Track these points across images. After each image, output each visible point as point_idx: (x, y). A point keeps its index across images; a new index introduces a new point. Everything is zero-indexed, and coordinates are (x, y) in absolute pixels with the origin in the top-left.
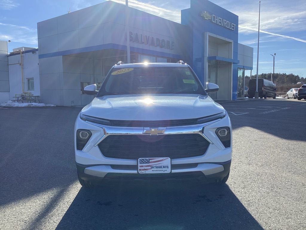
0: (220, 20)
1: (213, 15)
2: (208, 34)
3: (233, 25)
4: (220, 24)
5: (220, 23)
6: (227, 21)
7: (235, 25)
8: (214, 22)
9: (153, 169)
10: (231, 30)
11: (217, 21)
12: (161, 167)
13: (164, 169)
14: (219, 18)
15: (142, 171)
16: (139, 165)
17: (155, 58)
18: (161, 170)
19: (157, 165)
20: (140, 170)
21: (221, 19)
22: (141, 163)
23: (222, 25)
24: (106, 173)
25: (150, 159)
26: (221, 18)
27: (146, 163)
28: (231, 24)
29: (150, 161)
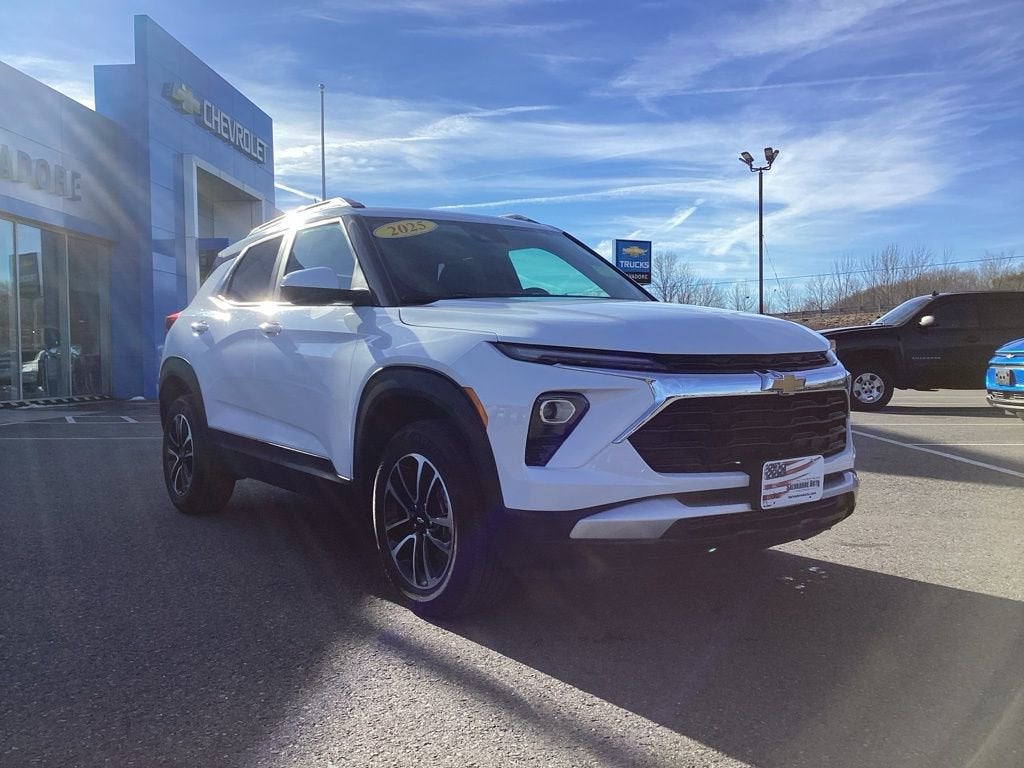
0: (225, 120)
1: (206, 103)
2: (197, 162)
3: (261, 145)
4: (226, 136)
5: (226, 130)
6: (246, 131)
7: (265, 145)
8: (209, 125)
9: (792, 493)
10: (256, 159)
11: (216, 122)
12: (805, 485)
13: (811, 490)
14: (223, 115)
15: (770, 502)
16: (765, 482)
18: (805, 492)
19: (801, 481)
20: (765, 498)
21: (228, 118)
22: (768, 478)
23: (232, 140)
25: (787, 464)
26: (229, 115)
27: (780, 475)
28: (255, 139)
29: (788, 468)
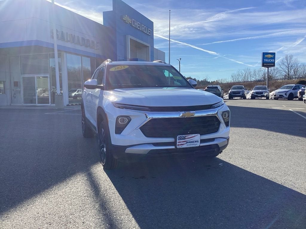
0: (139, 24)
1: (133, 20)
2: (129, 37)
3: (149, 30)
4: (139, 29)
5: (139, 27)
6: (145, 27)
7: (151, 30)
8: (134, 26)
9: (188, 144)
10: (148, 35)
11: (136, 25)
12: (193, 142)
13: (195, 143)
14: (138, 23)
15: (180, 146)
16: (178, 141)
17: (81, 57)
18: (193, 144)
19: (191, 141)
20: (178, 145)
21: (140, 23)
22: (179, 140)
23: (141, 30)
24: (149, 150)
25: (185, 136)
26: (140, 22)
27: (183, 139)
28: (148, 29)
29: (186, 137)
